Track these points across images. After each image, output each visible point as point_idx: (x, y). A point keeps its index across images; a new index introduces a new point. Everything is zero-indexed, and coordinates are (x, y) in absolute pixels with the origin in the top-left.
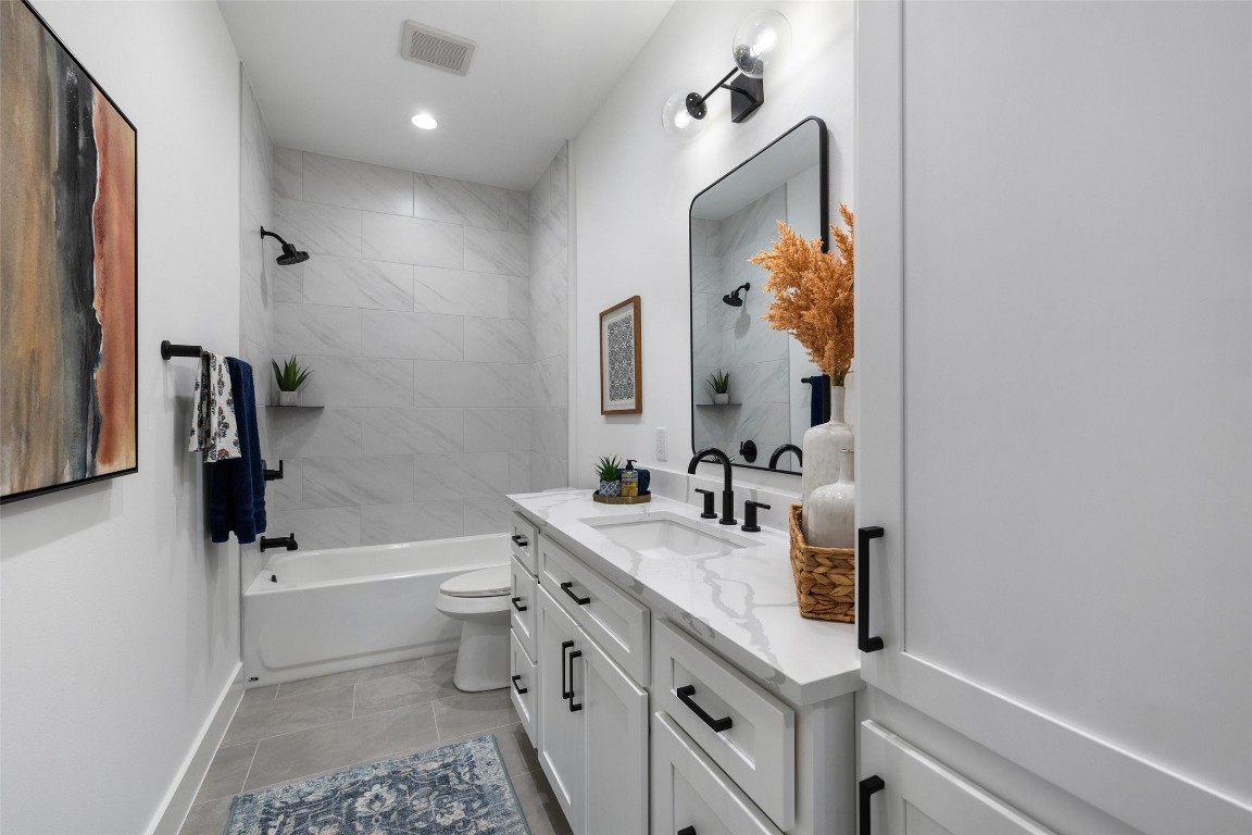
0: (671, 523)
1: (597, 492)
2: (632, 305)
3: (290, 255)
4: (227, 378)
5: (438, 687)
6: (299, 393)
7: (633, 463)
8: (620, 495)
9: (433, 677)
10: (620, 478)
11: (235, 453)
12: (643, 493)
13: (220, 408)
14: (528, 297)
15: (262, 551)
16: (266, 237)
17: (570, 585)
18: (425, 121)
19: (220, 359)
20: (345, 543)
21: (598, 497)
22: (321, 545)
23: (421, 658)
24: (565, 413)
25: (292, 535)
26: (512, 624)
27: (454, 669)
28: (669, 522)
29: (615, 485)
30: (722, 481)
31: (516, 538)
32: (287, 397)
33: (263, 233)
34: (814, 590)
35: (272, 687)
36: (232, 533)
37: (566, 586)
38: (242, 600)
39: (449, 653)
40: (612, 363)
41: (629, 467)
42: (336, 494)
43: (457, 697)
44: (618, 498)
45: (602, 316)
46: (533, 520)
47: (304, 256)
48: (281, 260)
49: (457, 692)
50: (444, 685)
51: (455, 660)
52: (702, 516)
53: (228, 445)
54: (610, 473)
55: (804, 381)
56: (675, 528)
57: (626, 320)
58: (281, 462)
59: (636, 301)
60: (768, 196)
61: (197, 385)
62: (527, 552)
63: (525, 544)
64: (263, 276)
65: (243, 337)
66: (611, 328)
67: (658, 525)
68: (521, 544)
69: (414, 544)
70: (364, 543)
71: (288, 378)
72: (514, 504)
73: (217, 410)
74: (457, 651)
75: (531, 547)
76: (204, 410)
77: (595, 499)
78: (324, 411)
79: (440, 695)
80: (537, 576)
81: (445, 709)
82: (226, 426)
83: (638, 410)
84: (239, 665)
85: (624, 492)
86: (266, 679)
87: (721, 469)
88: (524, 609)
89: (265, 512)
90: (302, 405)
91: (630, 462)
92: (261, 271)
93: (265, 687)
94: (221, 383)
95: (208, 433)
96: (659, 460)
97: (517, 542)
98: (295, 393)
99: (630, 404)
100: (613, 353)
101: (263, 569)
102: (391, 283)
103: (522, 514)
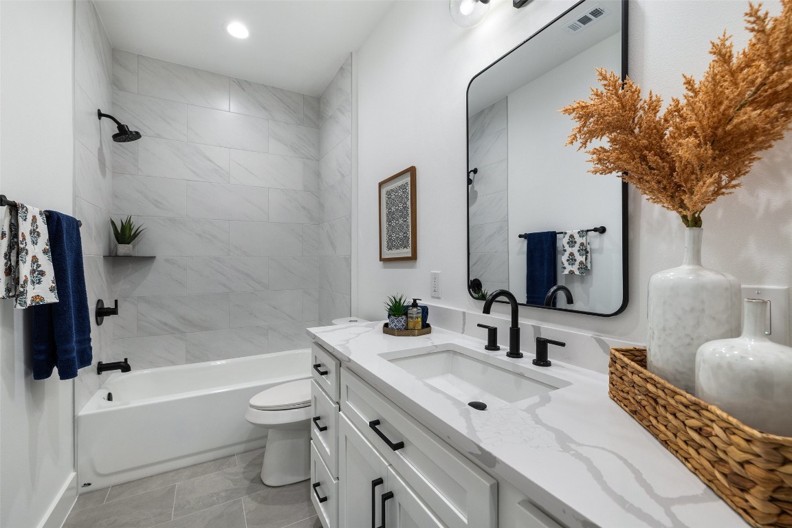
0: (455, 353)
1: (386, 325)
2: (409, 174)
3: (124, 134)
4: (43, 228)
5: (247, 483)
6: (134, 246)
7: (418, 301)
8: (406, 329)
9: (244, 473)
10: (406, 314)
11: (52, 298)
12: (426, 327)
13: (34, 257)
14: (318, 175)
15: (99, 373)
16: (103, 118)
17: (377, 422)
18: (238, 30)
19: (34, 211)
20: (172, 362)
21: (387, 329)
22: (152, 364)
23: (234, 455)
24: (348, 260)
25: (126, 360)
26: (312, 436)
27: (261, 465)
28: (452, 352)
29: (403, 319)
30: (509, 318)
31: (317, 366)
32: (123, 249)
33: (100, 115)
34: (776, 496)
35: (103, 490)
36: (55, 370)
37: (374, 424)
38: (75, 420)
39: (256, 449)
40: (389, 221)
41: (415, 305)
42: (166, 324)
43: (263, 492)
44: (406, 331)
45: (381, 185)
46: (334, 353)
47: (137, 136)
48: (116, 138)
49: (263, 486)
50: (253, 481)
51: (262, 455)
52: (487, 348)
53: (44, 291)
54: (397, 309)
55: (520, 236)
56: (460, 358)
57: (403, 187)
58: (116, 301)
59: (412, 171)
60: (493, 106)
61: (3, 235)
62: (329, 381)
63: (325, 373)
64: (100, 150)
65: (75, 197)
66: (389, 193)
67: (445, 355)
68: (322, 374)
69: (229, 361)
70: (188, 361)
71: (124, 234)
72: (315, 337)
73: (29, 259)
74: (265, 447)
75: (332, 375)
76: (13, 258)
77: (385, 332)
78: (156, 261)
79: (249, 491)
80: (338, 403)
81: (253, 505)
82: (42, 273)
83: (414, 257)
84: (72, 475)
85: (411, 325)
86: (97, 484)
87: (509, 308)
88: (324, 429)
89: (91, 348)
90: (137, 255)
91: (415, 300)
92: (99, 146)
93: (97, 491)
94: (35, 233)
95: (17, 280)
96: (433, 297)
97: (318, 371)
98: (130, 246)
99: (407, 252)
100: (390, 213)
101: (99, 388)
102: (211, 161)
103: (320, 345)
